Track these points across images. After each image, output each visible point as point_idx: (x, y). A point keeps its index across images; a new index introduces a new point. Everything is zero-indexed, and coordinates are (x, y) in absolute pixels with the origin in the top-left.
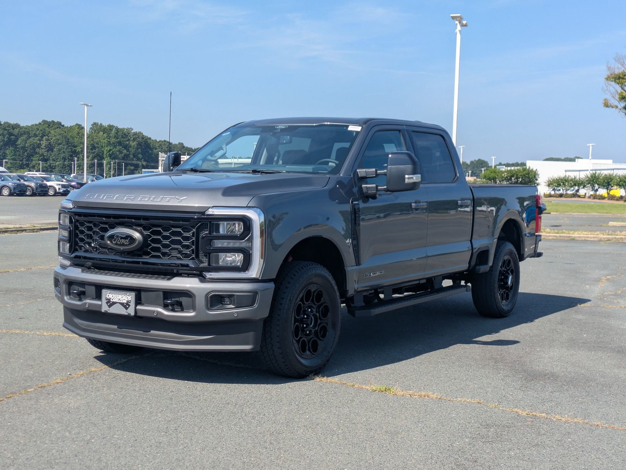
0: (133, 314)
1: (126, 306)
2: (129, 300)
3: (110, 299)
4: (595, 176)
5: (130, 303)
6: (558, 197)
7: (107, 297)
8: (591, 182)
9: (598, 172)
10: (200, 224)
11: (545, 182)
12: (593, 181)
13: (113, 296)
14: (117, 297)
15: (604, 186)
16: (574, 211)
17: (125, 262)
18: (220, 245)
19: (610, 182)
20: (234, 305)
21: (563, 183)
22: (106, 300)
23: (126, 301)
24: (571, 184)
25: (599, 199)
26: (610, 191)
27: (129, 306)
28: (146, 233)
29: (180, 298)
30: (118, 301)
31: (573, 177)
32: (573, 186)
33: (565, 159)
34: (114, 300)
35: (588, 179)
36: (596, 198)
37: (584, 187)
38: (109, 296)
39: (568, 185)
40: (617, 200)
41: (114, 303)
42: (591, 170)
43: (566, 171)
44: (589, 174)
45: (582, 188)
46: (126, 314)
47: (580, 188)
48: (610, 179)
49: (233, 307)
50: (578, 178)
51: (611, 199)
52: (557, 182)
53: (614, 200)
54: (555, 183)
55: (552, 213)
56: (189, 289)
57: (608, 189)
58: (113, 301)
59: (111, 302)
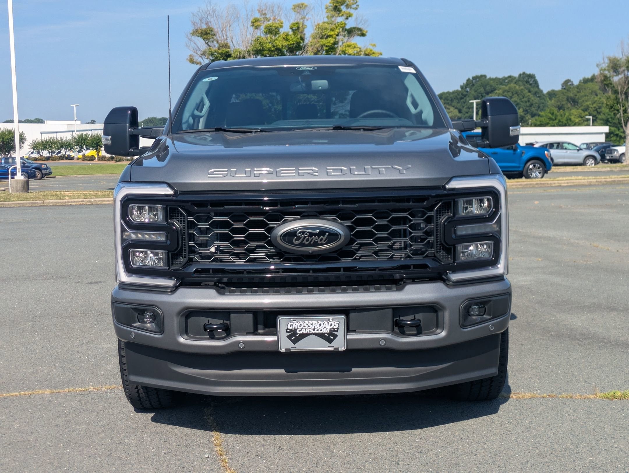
0: (343, 348)
1: (330, 337)
2: (335, 327)
3: (295, 330)
4: (82, 137)
5: (337, 331)
6: (44, 160)
7: (289, 328)
8: (80, 144)
9: (85, 133)
10: (440, 203)
11: (29, 146)
12: (81, 142)
13: (301, 325)
14: (309, 325)
15: (93, 147)
16: (79, 173)
17: (311, 271)
18: (464, 233)
19: (99, 142)
20: (490, 315)
21: (49, 145)
22: (287, 332)
23: (329, 330)
24: (58, 146)
25: (89, 160)
26: (99, 152)
27: (335, 336)
28: (349, 223)
29: (416, 315)
30: (312, 332)
31: (59, 139)
32: (60, 148)
33: (25, 121)
34: (303, 331)
35: (75, 140)
36: (86, 160)
37: (72, 148)
38: (294, 326)
39: (55, 147)
40: (108, 160)
41: (304, 336)
42: (77, 131)
43: (42, 133)
44: (76, 134)
45: (69, 150)
46: (331, 349)
47: (67, 149)
48: (99, 140)
49: (489, 317)
50: (64, 139)
51: (102, 160)
52: (43, 145)
53: (104, 160)
54: (40, 145)
55: (57, 177)
56: (437, 300)
57: (97, 150)
58: (300, 332)
59: (298, 334)
